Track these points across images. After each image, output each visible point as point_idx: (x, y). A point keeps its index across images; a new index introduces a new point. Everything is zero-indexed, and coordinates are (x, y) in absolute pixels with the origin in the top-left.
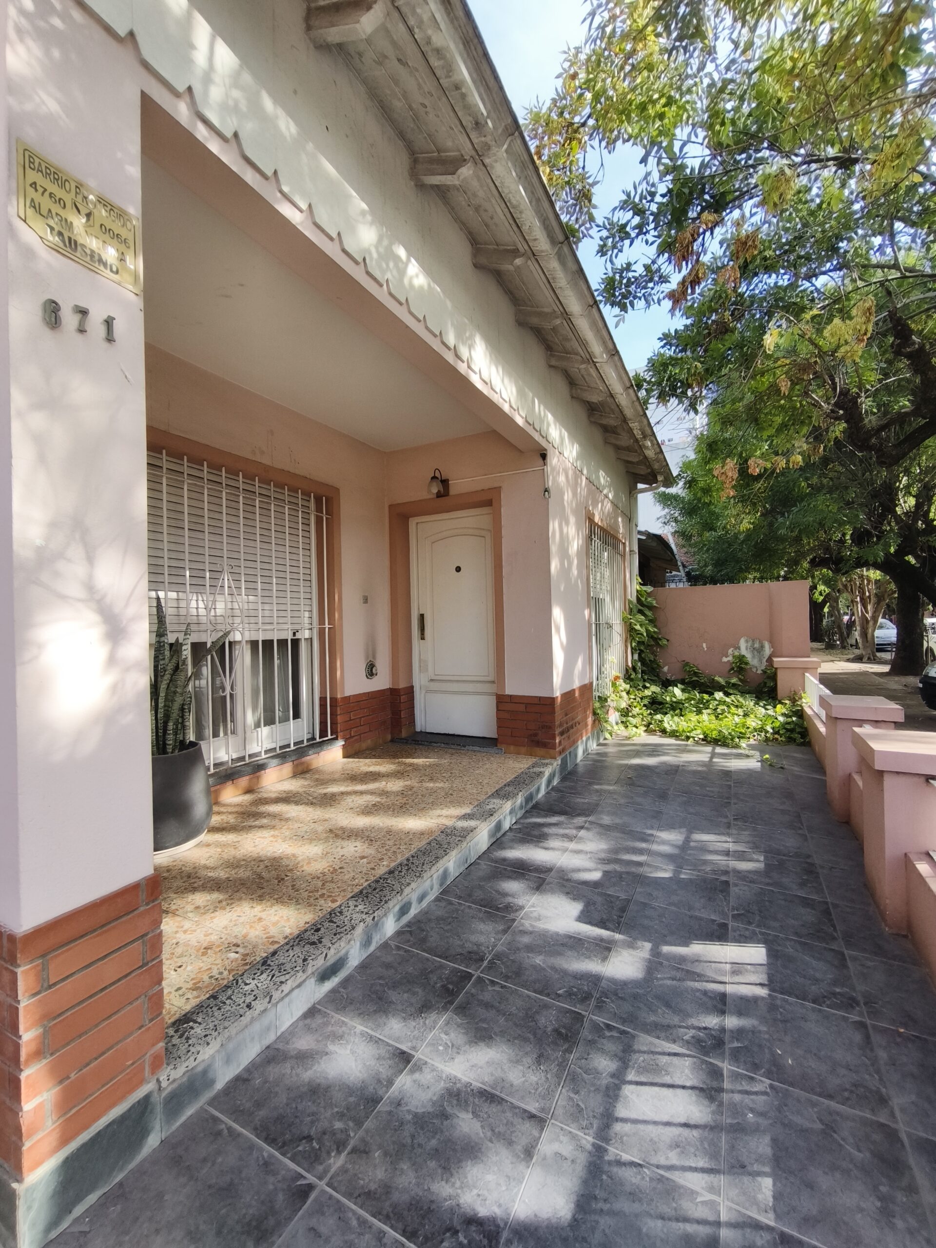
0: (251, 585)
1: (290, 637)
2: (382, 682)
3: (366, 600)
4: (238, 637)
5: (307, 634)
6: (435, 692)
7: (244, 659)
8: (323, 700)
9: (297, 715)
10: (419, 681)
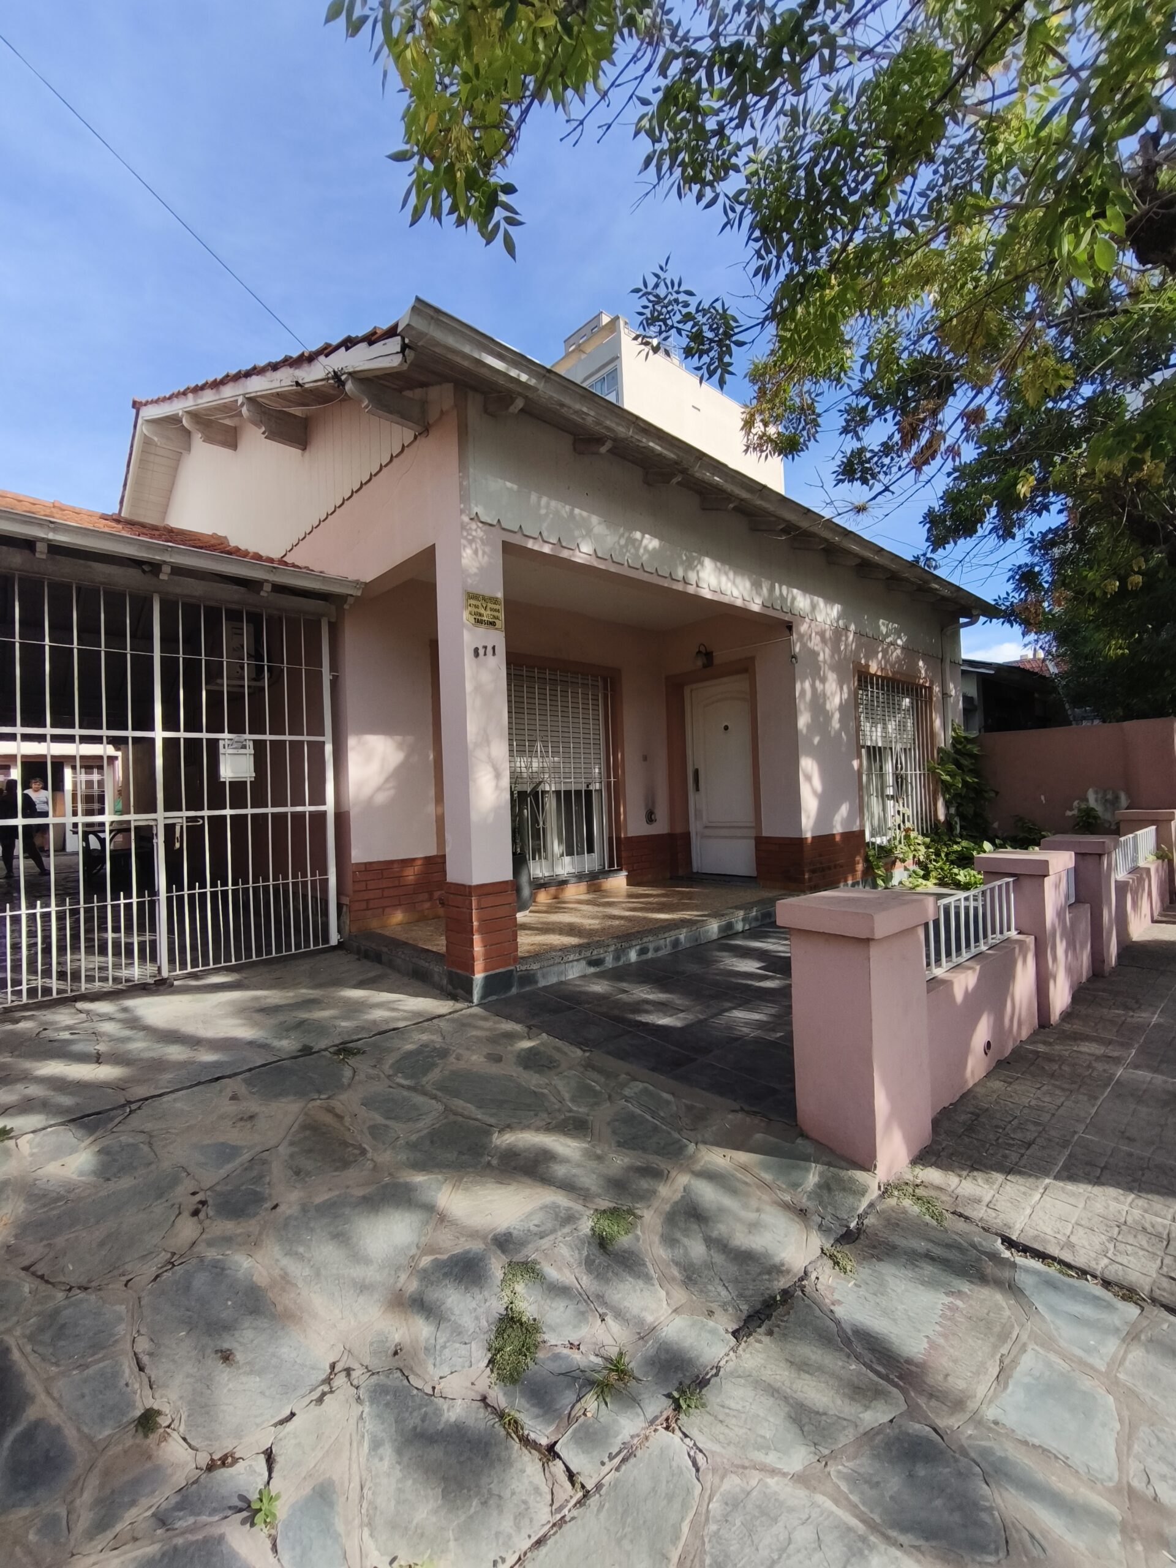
0: (556, 750)
1: (583, 788)
2: (660, 827)
3: (645, 758)
4: (547, 788)
5: (597, 786)
6: (710, 837)
7: (551, 804)
8: (610, 839)
9: (591, 850)
10: (695, 827)
